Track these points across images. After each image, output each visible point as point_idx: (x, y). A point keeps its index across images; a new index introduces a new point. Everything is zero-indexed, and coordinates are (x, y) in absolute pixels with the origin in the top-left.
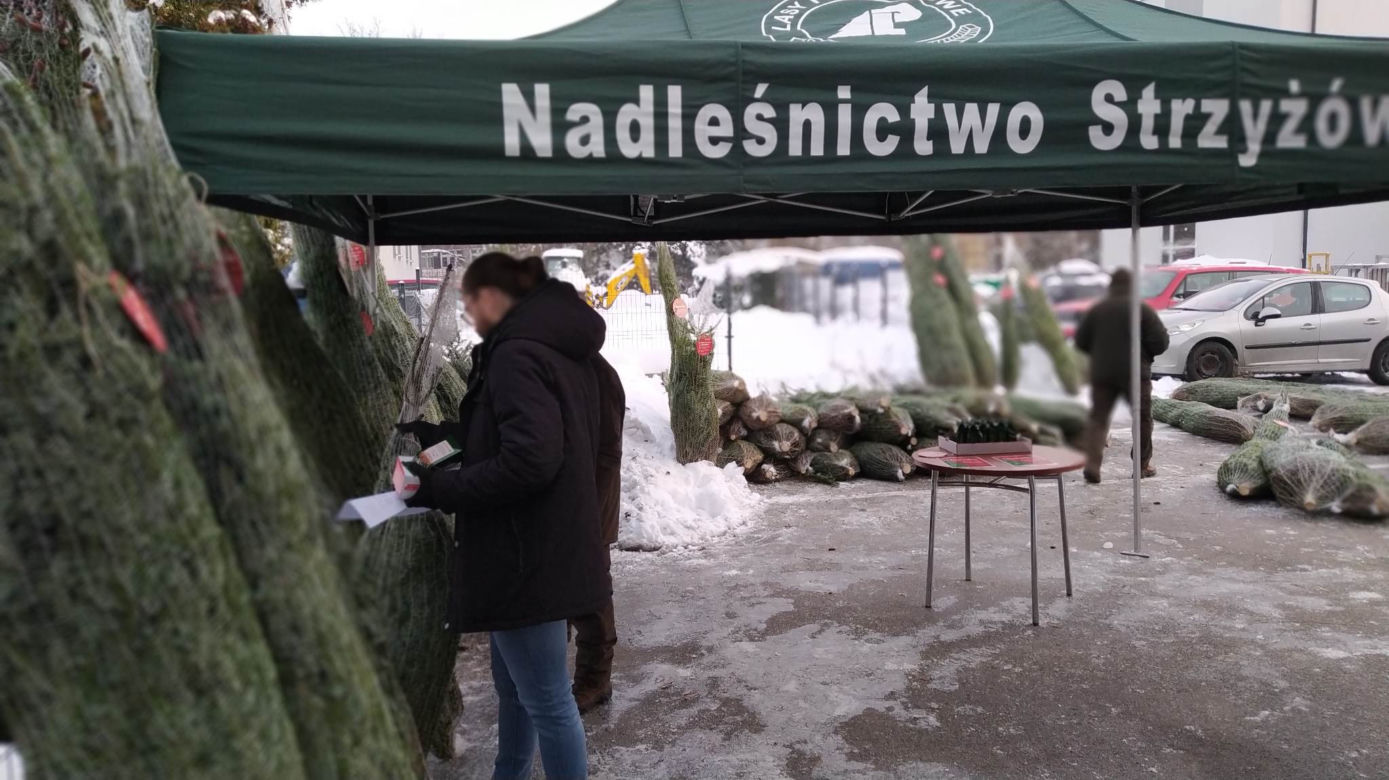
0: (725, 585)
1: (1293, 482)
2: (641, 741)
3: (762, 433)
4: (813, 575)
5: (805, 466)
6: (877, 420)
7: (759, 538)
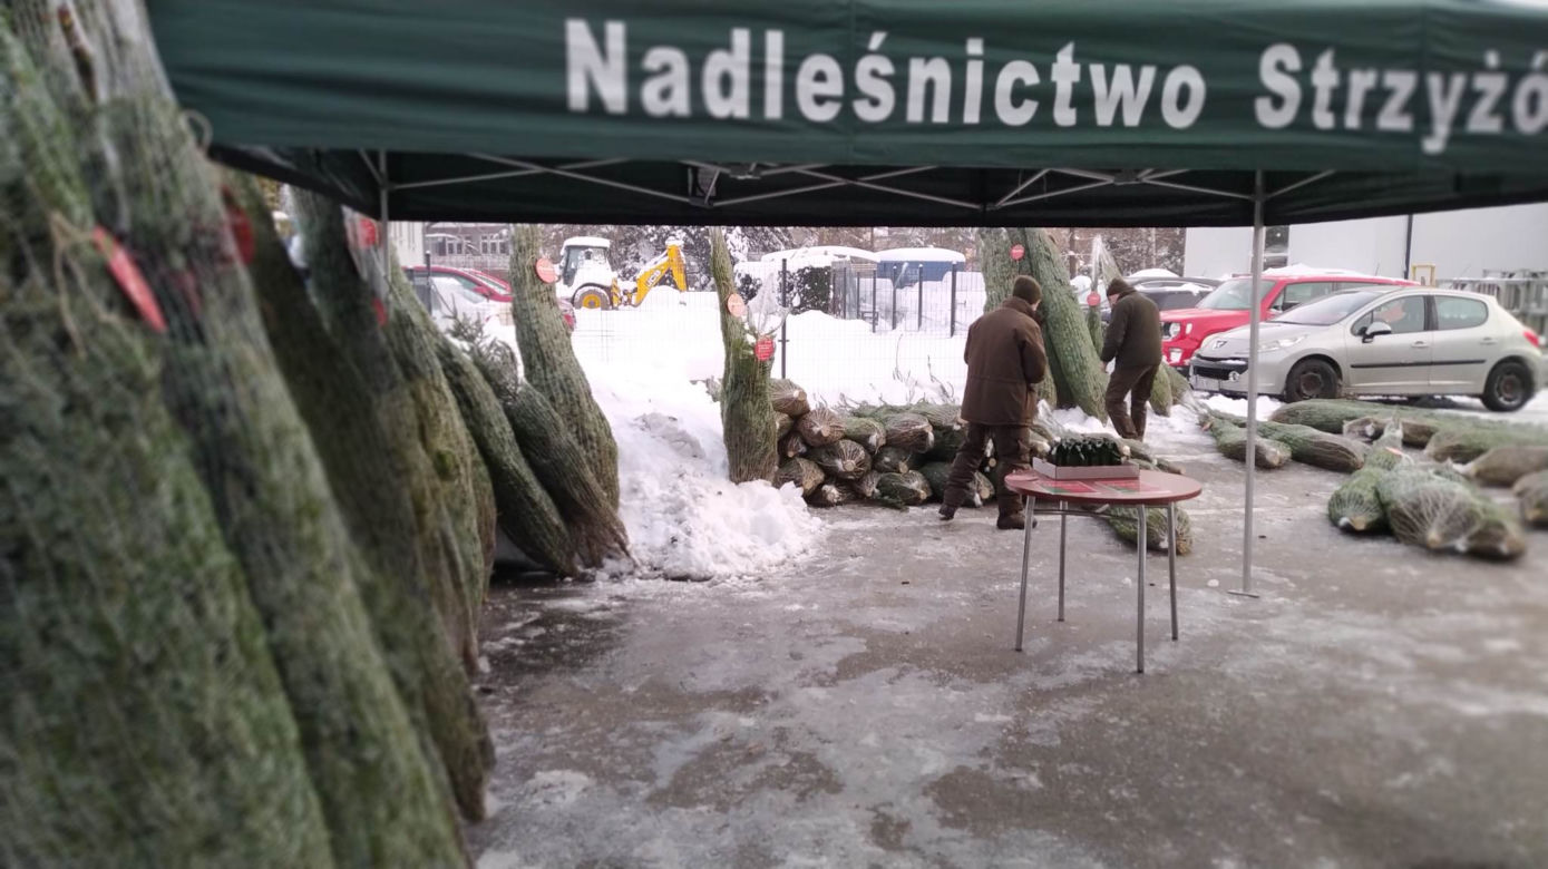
0: (787, 622)
1: (1414, 516)
2: (702, 802)
3: (824, 451)
4: (887, 611)
5: (871, 488)
6: (952, 437)
7: (822, 568)
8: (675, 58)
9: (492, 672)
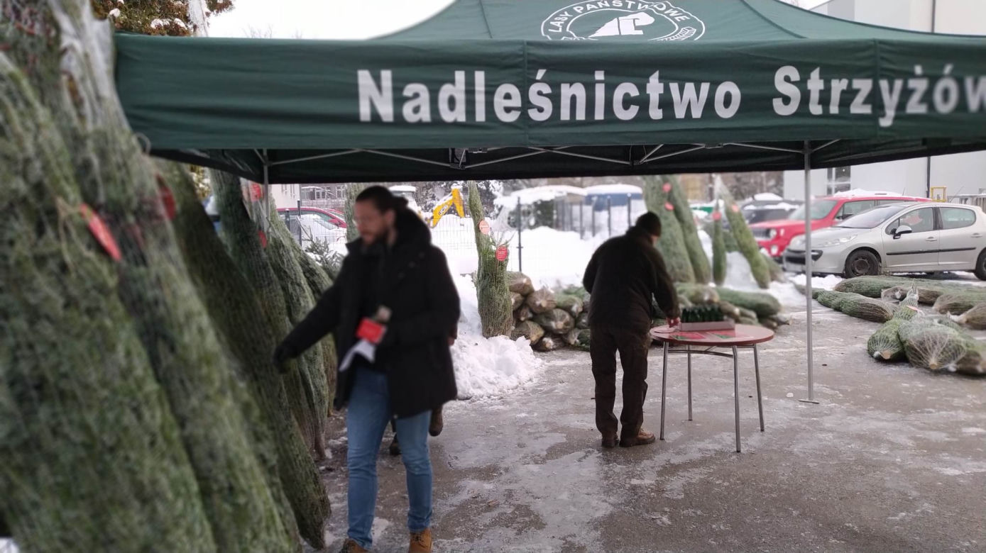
0: (517, 424)
1: (921, 349)
2: (458, 536)
3: (543, 316)
4: (580, 417)
5: (574, 339)
7: (541, 390)
8: (422, 89)
9: (333, 459)
